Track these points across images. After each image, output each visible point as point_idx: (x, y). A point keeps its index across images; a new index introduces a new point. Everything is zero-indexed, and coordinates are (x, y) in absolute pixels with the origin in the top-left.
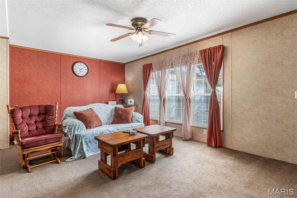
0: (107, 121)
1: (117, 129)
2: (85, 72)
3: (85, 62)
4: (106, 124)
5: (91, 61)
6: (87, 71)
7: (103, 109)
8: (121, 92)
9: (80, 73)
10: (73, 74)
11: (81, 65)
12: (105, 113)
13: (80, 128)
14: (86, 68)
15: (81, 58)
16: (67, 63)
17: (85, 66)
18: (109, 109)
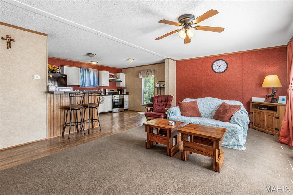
0: (209, 115)
1: (199, 122)
2: (224, 68)
3: (224, 59)
4: (208, 117)
5: (230, 56)
6: (226, 67)
7: (209, 103)
8: (270, 86)
9: (219, 69)
10: (213, 72)
11: (220, 63)
12: (210, 107)
13: (173, 114)
14: (226, 64)
15: (220, 56)
16: (208, 64)
17: (224, 62)
18: (217, 103)
